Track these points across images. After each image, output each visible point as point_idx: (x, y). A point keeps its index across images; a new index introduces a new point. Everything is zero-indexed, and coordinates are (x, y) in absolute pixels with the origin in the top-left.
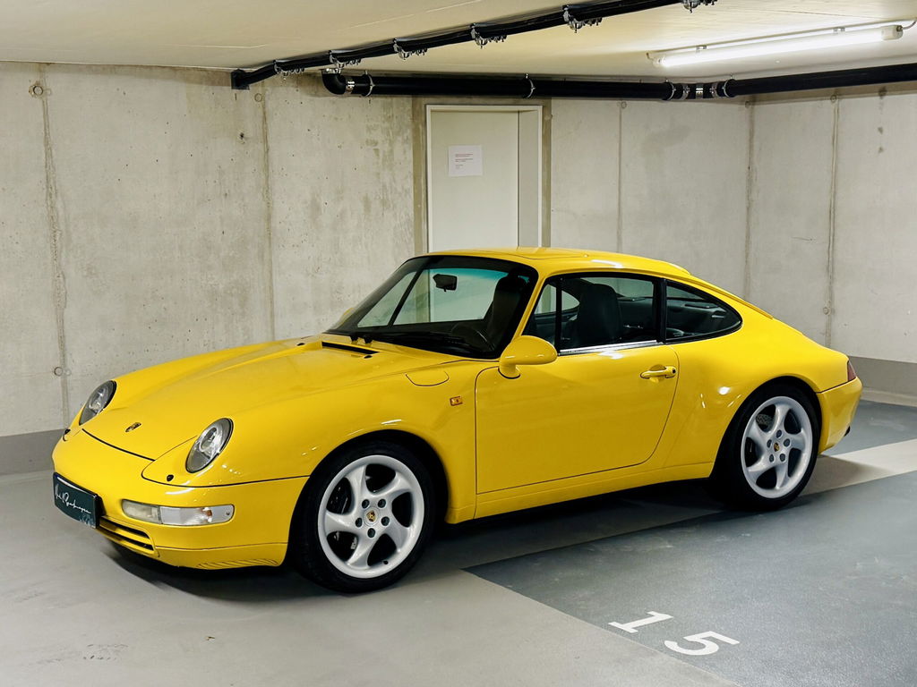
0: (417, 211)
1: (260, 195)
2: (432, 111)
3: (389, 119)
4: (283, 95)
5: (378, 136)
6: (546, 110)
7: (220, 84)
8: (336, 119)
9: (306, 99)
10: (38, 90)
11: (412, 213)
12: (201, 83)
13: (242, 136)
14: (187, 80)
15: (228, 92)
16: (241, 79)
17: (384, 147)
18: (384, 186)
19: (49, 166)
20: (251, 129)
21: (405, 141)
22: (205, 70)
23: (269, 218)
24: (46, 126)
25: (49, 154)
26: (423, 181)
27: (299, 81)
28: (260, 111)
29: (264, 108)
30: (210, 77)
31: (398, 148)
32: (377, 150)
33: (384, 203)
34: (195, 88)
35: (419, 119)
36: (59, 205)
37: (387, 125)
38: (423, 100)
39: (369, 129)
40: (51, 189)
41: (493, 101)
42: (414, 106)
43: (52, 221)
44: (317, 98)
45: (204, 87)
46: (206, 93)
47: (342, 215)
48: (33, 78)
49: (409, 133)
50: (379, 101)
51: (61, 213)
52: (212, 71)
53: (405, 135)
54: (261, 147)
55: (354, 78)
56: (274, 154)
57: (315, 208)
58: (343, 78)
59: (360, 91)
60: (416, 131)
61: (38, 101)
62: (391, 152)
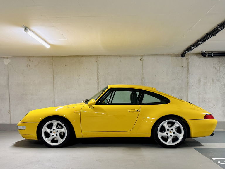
1: (186, 78)
3: (219, 62)
4: (193, 58)
5: (216, 65)
7: (178, 56)
8: (205, 62)
9: (198, 58)
10: (141, 60)
13: (183, 66)
14: (171, 56)
15: (180, 58)
16: (183, 55)
17: (218, 68)
18: (217, 76)
19: (142, 73)
20: (185, 65)
23: (188, 83)
24: (142, 66)
25: (142, 71)
27: (197, 55)
28: (187, 61)
29: (188, 60)
30: (176, 55)
32: (216, 69)
33: (217, 80)
34: (173, 57)
36: (144, 80)
39: (214, 64)
44: (201, 58)
45: (175, 57)
46: (175, 59)
47: (206, 83)
48: (140, 58)
51: (144, 82)
54: (187, 69)
55: (208, 53)
56: (190, 70)
57: (199, 81)
58: (205, 53)
61: (141, 62)
62: (220, 69)
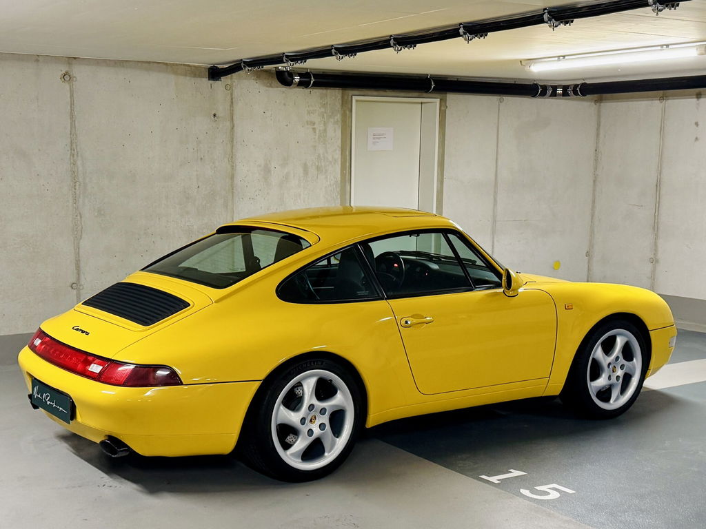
0: (343, 175)
1: (226, 160)
2: (357, 101)
3: (324, 106)
4: (246, 86)
5: (315, 118)
6: (443, 101)
7: (200, 76)
8: (285, 104)
9: (263, 89)
10: (67, 78)
11: (339, 176)
12: (186, 75)
13: (215, 115)
14: (175, 73)
15: (205, 82)
16: (215, 73)
17: (320, 127)
18: (319, 156)
19: (73, 134)
20: (222, 110)
21: (336, 123)
22: (189, 66)
23: (232, 177)
24: (72, 104)
25: (73, 125)
26: (348, 153)
27: (258, 76)
28: (229, 97)
29: (232, 95)
30: (193, 71)
31: (330, 127)
32: (314, 129)
33: (318, 168)
34: (182, 79)
35: (346, 107)
36: (79, 163)
37: (323, 110)
38: (350, 92)
39: (309, 113)
40: (74, 150)
41: (403, 94)
42: (343, 97)
43: (74, 175)
44: (271, 89)
45: (188, 78)
46: (188, 82)
47: (287, 177)
48: (64, 69)
49: (338, 117)
50: (317, 92)
51: (80, 169)
52: (194, 66)
53: (336, 118)
54: (228, 124)
55: (300, 75)
56: (238, 130)
57: (267, 170)
58: (291, 74)
59: (304, 84)
60: (344, 115)
61: (67, 86)
62: (325, 130)
